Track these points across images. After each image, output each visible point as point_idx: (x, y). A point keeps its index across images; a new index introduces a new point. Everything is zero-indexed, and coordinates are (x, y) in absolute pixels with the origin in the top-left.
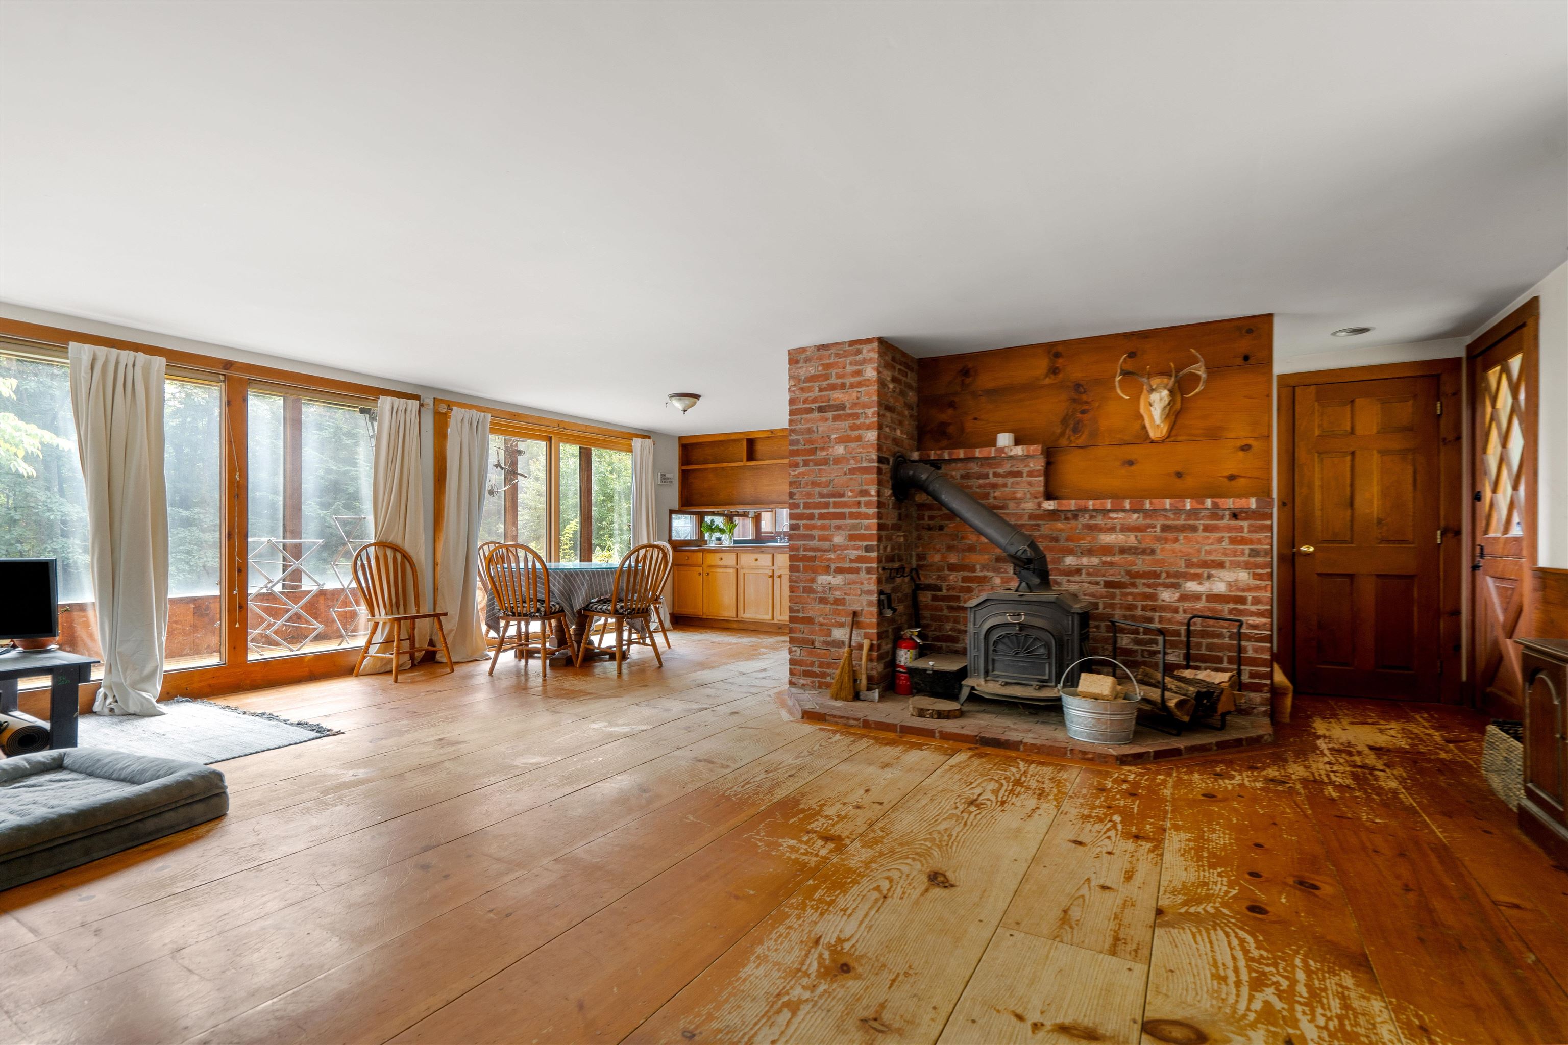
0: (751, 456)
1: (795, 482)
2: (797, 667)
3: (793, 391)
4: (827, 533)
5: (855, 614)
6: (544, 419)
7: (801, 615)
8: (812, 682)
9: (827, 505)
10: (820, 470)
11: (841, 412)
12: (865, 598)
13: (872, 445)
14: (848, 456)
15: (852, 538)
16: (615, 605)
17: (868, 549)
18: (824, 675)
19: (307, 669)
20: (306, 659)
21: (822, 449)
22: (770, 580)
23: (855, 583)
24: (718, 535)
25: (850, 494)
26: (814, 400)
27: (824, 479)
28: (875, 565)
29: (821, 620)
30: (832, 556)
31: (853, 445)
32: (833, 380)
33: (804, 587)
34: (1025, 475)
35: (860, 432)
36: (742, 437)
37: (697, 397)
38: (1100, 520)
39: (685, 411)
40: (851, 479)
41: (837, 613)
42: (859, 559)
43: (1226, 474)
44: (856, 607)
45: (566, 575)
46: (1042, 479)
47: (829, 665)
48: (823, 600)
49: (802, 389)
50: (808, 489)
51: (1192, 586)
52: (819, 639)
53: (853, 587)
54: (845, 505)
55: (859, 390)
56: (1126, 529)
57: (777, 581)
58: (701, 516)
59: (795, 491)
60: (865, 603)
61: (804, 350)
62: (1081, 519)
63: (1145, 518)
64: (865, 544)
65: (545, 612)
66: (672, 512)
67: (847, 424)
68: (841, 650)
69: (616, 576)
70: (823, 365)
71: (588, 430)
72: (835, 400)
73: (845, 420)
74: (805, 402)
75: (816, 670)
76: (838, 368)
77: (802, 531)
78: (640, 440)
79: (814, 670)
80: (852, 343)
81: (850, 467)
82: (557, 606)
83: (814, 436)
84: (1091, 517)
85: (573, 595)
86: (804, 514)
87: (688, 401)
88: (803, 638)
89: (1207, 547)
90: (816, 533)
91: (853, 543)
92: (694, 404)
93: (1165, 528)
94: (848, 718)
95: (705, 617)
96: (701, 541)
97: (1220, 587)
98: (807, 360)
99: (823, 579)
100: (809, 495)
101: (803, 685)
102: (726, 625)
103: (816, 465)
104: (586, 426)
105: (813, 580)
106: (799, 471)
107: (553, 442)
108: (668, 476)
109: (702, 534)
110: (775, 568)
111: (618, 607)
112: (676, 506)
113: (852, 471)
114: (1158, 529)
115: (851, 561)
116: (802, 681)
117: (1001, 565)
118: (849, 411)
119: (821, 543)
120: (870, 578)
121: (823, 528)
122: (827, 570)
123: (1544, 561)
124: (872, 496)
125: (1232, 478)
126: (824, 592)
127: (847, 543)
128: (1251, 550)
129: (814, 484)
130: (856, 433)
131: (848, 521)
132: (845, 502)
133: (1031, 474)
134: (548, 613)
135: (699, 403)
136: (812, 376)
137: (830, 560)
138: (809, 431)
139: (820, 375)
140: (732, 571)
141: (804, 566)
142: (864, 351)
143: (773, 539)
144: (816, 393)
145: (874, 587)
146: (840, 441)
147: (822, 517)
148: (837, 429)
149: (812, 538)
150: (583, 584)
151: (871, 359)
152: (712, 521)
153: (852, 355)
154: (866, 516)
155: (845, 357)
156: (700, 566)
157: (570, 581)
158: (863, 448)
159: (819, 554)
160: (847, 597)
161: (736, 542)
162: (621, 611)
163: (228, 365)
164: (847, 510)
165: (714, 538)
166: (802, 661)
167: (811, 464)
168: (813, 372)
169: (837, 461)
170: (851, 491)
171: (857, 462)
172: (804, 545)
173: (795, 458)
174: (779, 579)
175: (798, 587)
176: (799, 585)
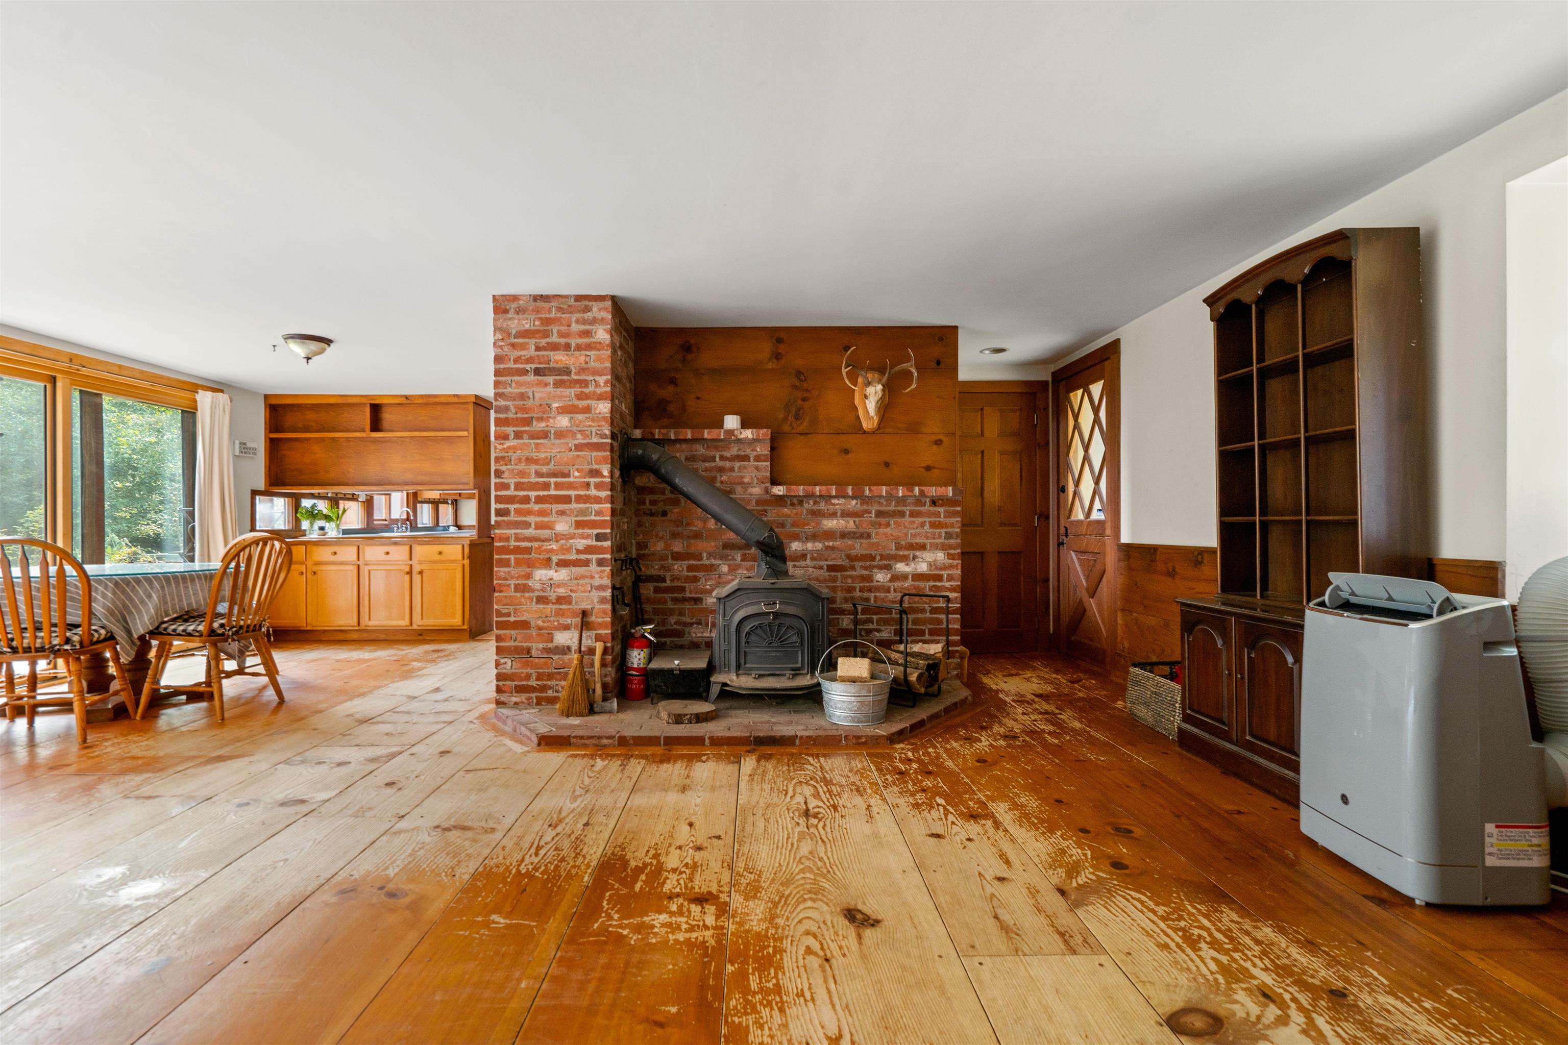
0: (376, 426)
1: (503, 458)
2: (508, 683)
3: (501, 347)
4: (546, 519)
5: (584, 613)
6: (44, 348)
7: (512, 619)
8: (528, 699)
9: (546, 486)
10: (537, 444)
11: (565, 378)
12: (596, 595)
13: (604, 418)
14: (574, 429)
15: (579, 525)
16: (212, 622)
17: (599, 537)
18: (544, 688)
21: (541, 419)
22: (407, 577)
23: (583, 577)
24: (321, 523)
25: (577, 474)
26: (529, 360)
27: (542, 455)
28: (608, 556)
29: (540, 623)
30: (554, 546)
31: (581, 417)
32: (554, 339)
33: (516, 586)
34: (752, 459)
35: (589, 402)
36: (364, 400)
38: (823, 506)
39: (308, 359)
40: (578, 456)
41: (560, 613)
42: (589, 550)
43: (923, 465)
44: (585, 606)
45: (116, 584)
46: (768, 463)
47: (550, 676)
48: (541, 600)
49: (513, 346)
50: (522, 466)
51: (901, 567)
52: (537, 647)
53: (581, 582)
54: (571, 486)
55: (588, 353)
56: (846, 514)
57: (417, 579)
58: (296, 499)
59: (504, 468)
60: (596, 600)
61: (515, 298)
62: (806, 505)
63: (862, 504)
64: (596, 531)
65: (81, 643)
66: (255, 493)
67: (572, 392)
68: (566, 657)
69: (215, 582)
70: (541, 319)
71: (125, 373)
72: (557, 362)
73: (570, 387)
74: (516, 361)
75: (533, 683)
76: (562, 324)
77: (513, 517)
78: (209, 394)
79: (530, 683)
80: (579, 298)
81: (576, 442)
82: (103, 632)
83: (529, 403)
84: (815, 503)
85: (130, 613)
86: (516, 496)
87: (310, 345)
88: (516, 647)
89: (913, 531)
90: (531, 519)
91: (580, 531)
92: (322, 351)
93: (879, 514)
95: (309, 628)
96: (297, 530)
97: (923, 567)
98: (518, 311)
99: (541, 574)
100: (522, 474)
101: (516, 703)
102: (341, 637)
103: (532, 437)
104: (120, 366)
105: (528, 576)
106: (508, 444)
107: (59, 384)
108: (249, 445)
109: (297, 521)
110: (414, 562)
111: (216, 625)
112: (261, 485)
113: (578, 447)
114: (873, 515)
115: (578, 552)
116: (514, 699)
117: (729, 552)
118: (574, 377)
119: (539, 532)
120: (602, 572)
121: (542, 513)
122: (547, 563)
123: (1125, 539)
124: (605, 477)
125: (928, 468)
126: (543, 590)
127: (572, 531)
128: (946, 533)
129: (529, 460)
130: (582, 404)
131: (574, 506)
132: (571, 483)
133: (758, 458)
134: (86, 642)
135: (330, 350)
136: (527, 331)
137: (552, 551)
138: (523, 396)
139: (538, 331)
140: (353, 569)
141: (515, 559)
142: (595, 309)
143: (387, 528)
144: (532, 352)
145: (607, 582)
146: (563, 411)
147: (539, 500)
148: (560, 397)
149: (527, 525)
150: (149, 596)
151: (602, 319)
152: (314, 506)
153: (579, 312)
154: (598, 500)
155: (571, 313)
156: (302, 563)
157: (124, 592)
158: (593, 420)
159: (535, 544)
160: (573, 595)
161: (345, 532)
162: (220, 631)
164: (573, 493)
165: (316, 527)
166: (514, 674)
167: (525, 436)
168: (527, 326)
169: (560, 434)
170: (578, 470)
171: (585, 436)
172: (515, 534)
173: (503, 428)
174: (419, 576)
175: (509, 585)
176: (509, 582)
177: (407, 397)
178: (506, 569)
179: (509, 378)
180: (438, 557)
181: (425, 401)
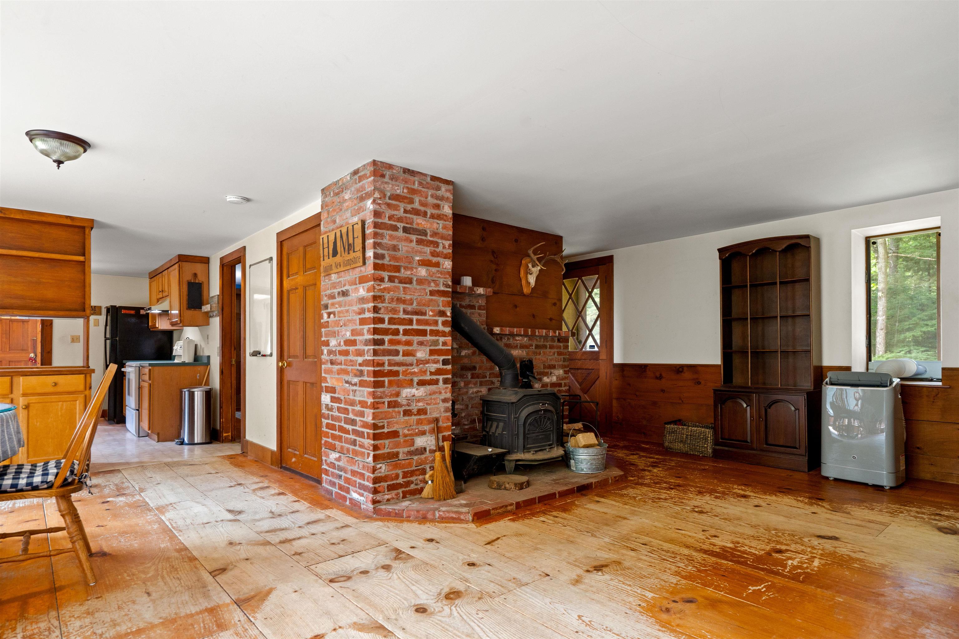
1: (380, 297)
2: (381, 484)
3: (379, 204)
4: (410, 348)
5: (437, 420)
7: (386, 430)
8: (397, 494)
9: (410, 322)
10: (404, 288)
11: (424, 238)
12: (442, 406)
13: (449, 272)
14: (429, 278)
15: (432, 352)
17: (445, 362)
18: (408, 484)
21: (406, 268)
23: (434, 393)
25: (431, 313)
26: (400, 220)
27: (408, 297)
28: (450, 376)
29: (406, 431)
30: (416, 370)
31: (434, 270)
32: (416, 205)
33: (389, 403)
34: (477, 308)
35: (439, 259)
38: (511, 341)
40: (432, 300)
41: (420, 422)
42: (439, 372)
43: (549, 317)
44: (435, 415)
46: (485, 312)
47: (412, 473)
48: (407, 413)
49: (389, 205)
50: (394, 305)
51: (546, 379)
52: (402, 451)
53: (433, 397)
54: (427, 323)
55: (439, 222)
56: (522, 347)
59: (380, 305)
60: (442, 410)
61: (390, 167)
62: (503, 340)
63: (529, 340)
64: (442, 358)
67: (428, 250)
68: (423, 456)
70: (407, 188)
72: (418, 224)
73: (427, 246)
74: (390, 218)
75: (400, 480)
76: (421, 196)
77: (386, 346)
79: (398, 481)
80: (434, 178)
81: (431, 289)
83: (399, 254)
84: (508, 339)
86: (389, 329)
88: (388, 453)
89: (550, 357)
90: (401, 348)
91: (433, 358)
93: (537, 347)
94: (506, 506)
97: (554, 379)
98: (392, 178)
99: (406, 392)
100: (394, 311)
101: (388, 500)
103: (401, 282)
105: (398, 394)
106: (383, 285)
113: (432, 293)
114: (534, 347)
115: (432, 373)
116: (387, 497)
118: (429, 238)
119: (405, 358)
120: (447, 388)
121: (409, 343)
122: (410, 384)
123: (616, 360)
124: (448, 317)
125: (551, 319)
126: (408, 405)
127: (427, 357)
128: (564, 358)
129: (400, 300)
130: (435, 260)
131: (429, 338)
132: (427, 320)
133: (480, 308)
136: (398, 195)
137: (414, 373)
138: (395, 248)
139: (406, 198)
141: (389, 381)
142: (443, 189)
144: (401, 213)
145: (449, 395)
146: (425, 263)
147: (406, 332)
148: (420, 252)
149: (397, 353)
151: (448, 198)
153: (433, 189)
154: (444, 334)
155: (428, 188)
158: (441, 273)
160: (428, 407)
164: (428, 328)
166: (386, 476)
167: (396, 280)
168: (398, 191)
169: (420, 281)
170: (432, 311)
171: (437, 285)
172: (388, 360)
173: (379, 272)
175: (384, 403)
176: (383, 400)
178: (381, 390)
179: (385, 232)
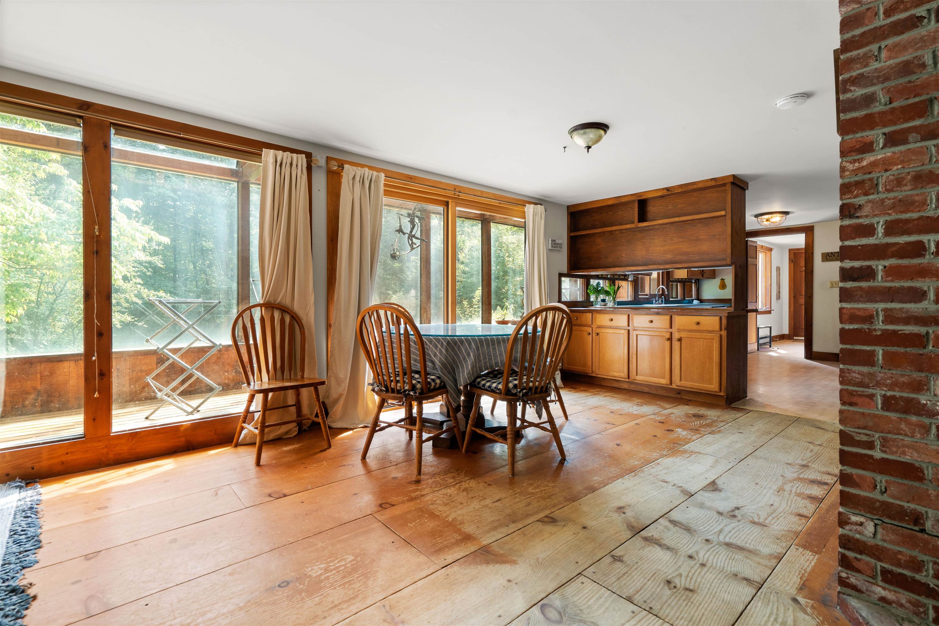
0: (642, 217)
1: (858, 184)
2: (864, 557)
6: (441, 183)
7: (877, 454)
16: (508, 382)
19: (183, 439)
20: (182, 429)
22: (668, 343)
24: (602, 297)
36: (633, 198)
37: (603, 127)
39: (589, 147)
45: (448, 343)
57: (676, 345)
58: (587, 279)
59: (863, 199)
65: (422, 389)
66: (561, 275)
69: (509, 346)
71: (485, 196)
74: (887, 11)
78: (532, 206)
79: (920, 578)
82: (438, 381)
85: (458, 366)
87: (592, 133)
88: (886, 504)
92: (598, 140)
95: (594, 375)
96: (587, 303)
100: (906, 204)
102: (616, 385)
103: (929, 137)
104: (482, 192)
107: (450, 206)
108: (557, 241)
109: (588, 296)
111: (511, 385)
112: (565, 270)
116: (880, 591)
134: (425, 390)
138: (908, 68)
140: (625, 332)
143: (648, 301)
149: (915, 295)
150: (469, 355)
152: (598, 284)
156: (589, 326)
157: (453, 349)
159: (936, 330)
161: (620, 303)
162: (514, 391)
163: (85, 106)
165: (599, 300)
167: (911, 137)
172: (885, 310)
173: (859, 135)
174: (678, 343)
175: (871, 397)
176: (871, 391)
177: (668, 189)
178: (865, 369)
179: (874, 47)
180: (695, 327)
181: (684, 189)
